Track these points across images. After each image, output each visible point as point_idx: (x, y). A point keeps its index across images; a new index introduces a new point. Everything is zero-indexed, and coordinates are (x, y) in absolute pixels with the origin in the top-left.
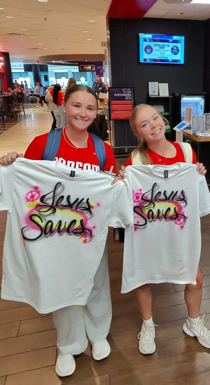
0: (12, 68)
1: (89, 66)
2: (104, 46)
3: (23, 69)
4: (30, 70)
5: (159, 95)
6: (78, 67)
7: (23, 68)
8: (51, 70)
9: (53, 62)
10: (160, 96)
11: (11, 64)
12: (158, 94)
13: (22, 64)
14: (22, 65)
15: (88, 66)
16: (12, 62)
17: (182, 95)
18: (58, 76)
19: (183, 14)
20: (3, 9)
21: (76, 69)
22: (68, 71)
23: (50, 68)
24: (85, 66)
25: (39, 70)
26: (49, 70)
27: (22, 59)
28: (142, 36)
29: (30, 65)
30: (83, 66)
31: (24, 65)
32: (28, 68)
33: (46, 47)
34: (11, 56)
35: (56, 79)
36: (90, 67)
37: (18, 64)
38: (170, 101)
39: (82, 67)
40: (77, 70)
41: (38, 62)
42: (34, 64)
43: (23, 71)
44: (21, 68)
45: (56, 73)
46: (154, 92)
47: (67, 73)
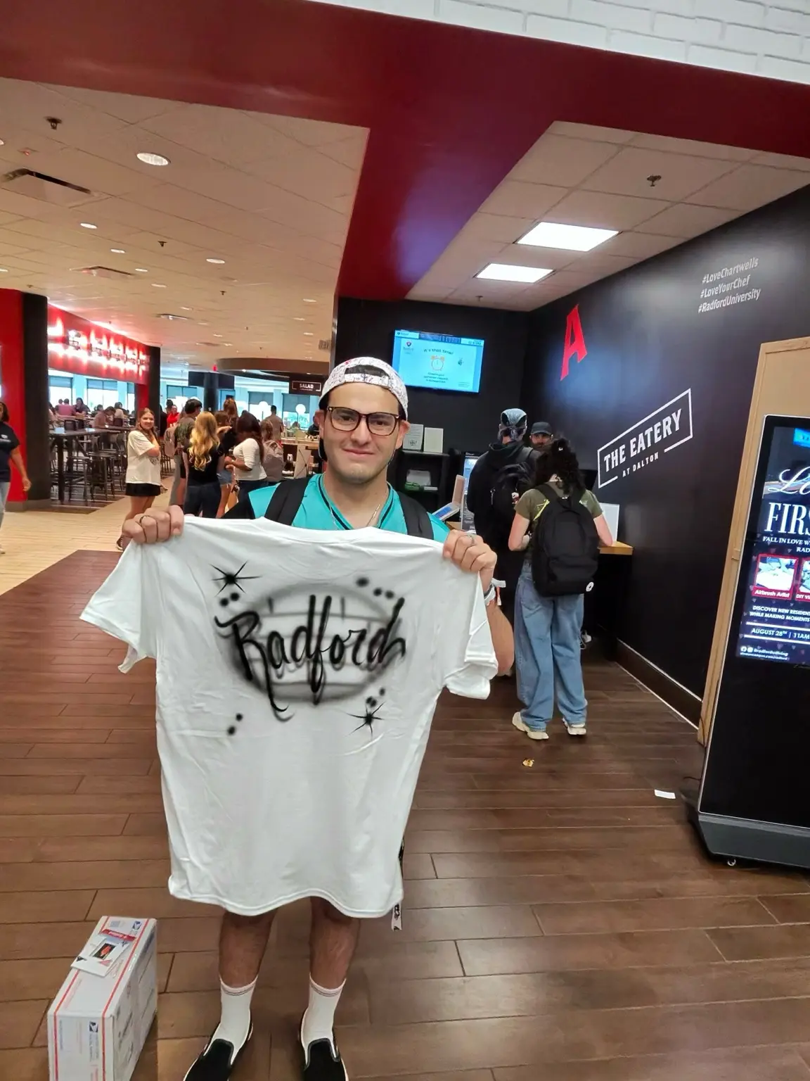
0: (161, 376)
1: (310, 384)
2: (325, 348)
3: (186, 380)
4: (201, 385)
5: (422, 450)
6: (288, 384)
7: (187, 378)
8: (239, 386)
9: (244, 371)
10: (424, 453)
11: (161, 369)
12: (420, 448)
13: (187, 371)
14: (185, 373)
15: (307, 384)
16: (165, 366)
17: (467, 454)
18: (254, 397)
19: (481, 299)
20: (123, 252)
21: (284, 387)
22: (275, 390)
23: (239, 382)
24: (302, 383)
25: (217, 383)
26: (235, 386)
27: (186, 361)
28: (399, 334)
29: (202, 374)
30: (299, 383)
31: (190, 372)
32: (195, 379)
33: (228, 343)
34: (163, 355)
35: (249, 404)
36: (312, 387)
37: (178, 369)
38: (444, 464)
39: (297, 386)
40: (286, 391)
41: (215, 369)
42: (209, 373)
43: (186, 384)
44: (185, 378)
45: (250, 393)
46: (412, 443)
47: (272, 394)
